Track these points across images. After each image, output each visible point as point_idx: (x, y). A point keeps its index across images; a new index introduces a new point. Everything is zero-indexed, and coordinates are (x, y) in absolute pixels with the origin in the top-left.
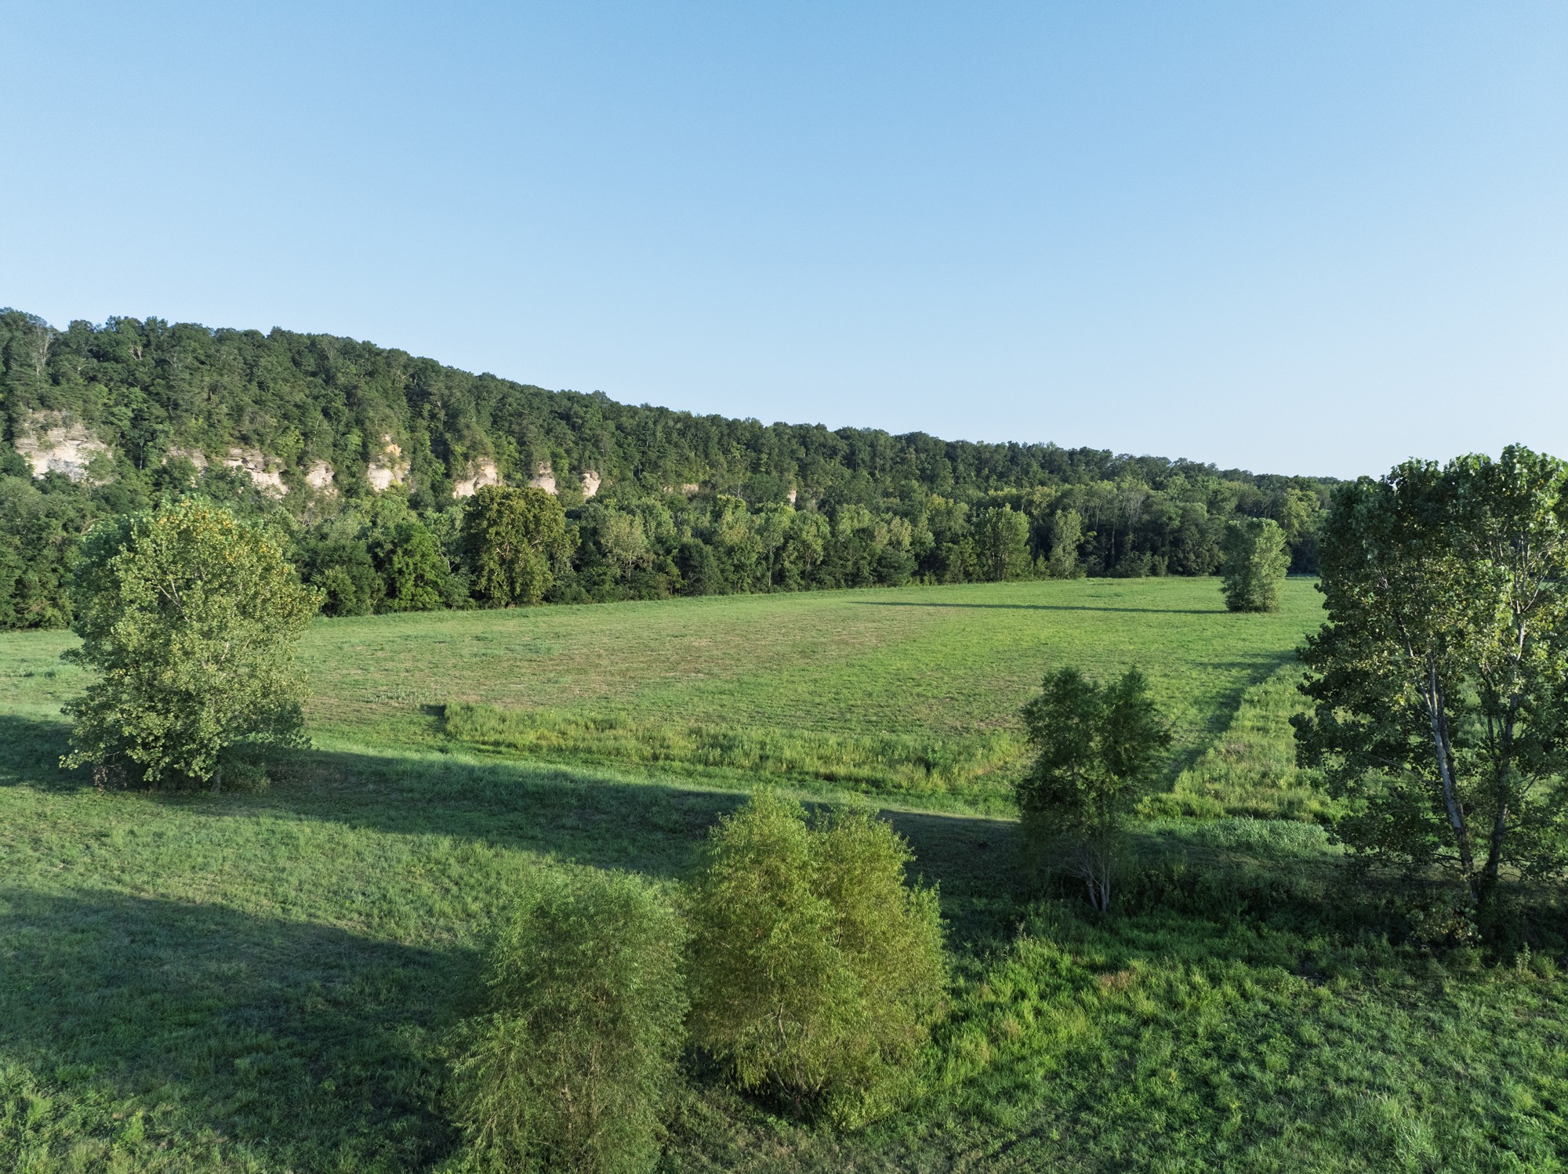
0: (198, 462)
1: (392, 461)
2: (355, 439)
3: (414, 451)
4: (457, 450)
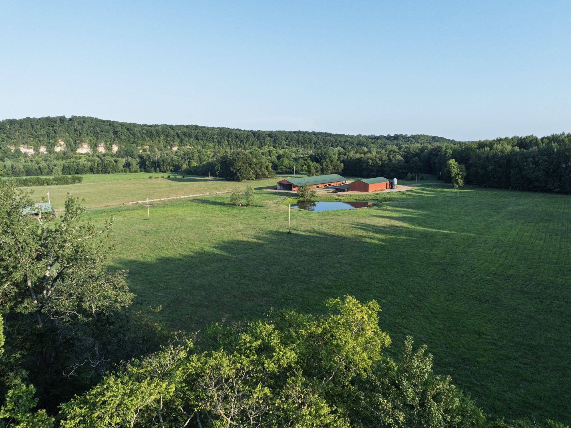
1: (61, 145)
2: (51, 141)
3: (67, 143)
4: (77, 142)
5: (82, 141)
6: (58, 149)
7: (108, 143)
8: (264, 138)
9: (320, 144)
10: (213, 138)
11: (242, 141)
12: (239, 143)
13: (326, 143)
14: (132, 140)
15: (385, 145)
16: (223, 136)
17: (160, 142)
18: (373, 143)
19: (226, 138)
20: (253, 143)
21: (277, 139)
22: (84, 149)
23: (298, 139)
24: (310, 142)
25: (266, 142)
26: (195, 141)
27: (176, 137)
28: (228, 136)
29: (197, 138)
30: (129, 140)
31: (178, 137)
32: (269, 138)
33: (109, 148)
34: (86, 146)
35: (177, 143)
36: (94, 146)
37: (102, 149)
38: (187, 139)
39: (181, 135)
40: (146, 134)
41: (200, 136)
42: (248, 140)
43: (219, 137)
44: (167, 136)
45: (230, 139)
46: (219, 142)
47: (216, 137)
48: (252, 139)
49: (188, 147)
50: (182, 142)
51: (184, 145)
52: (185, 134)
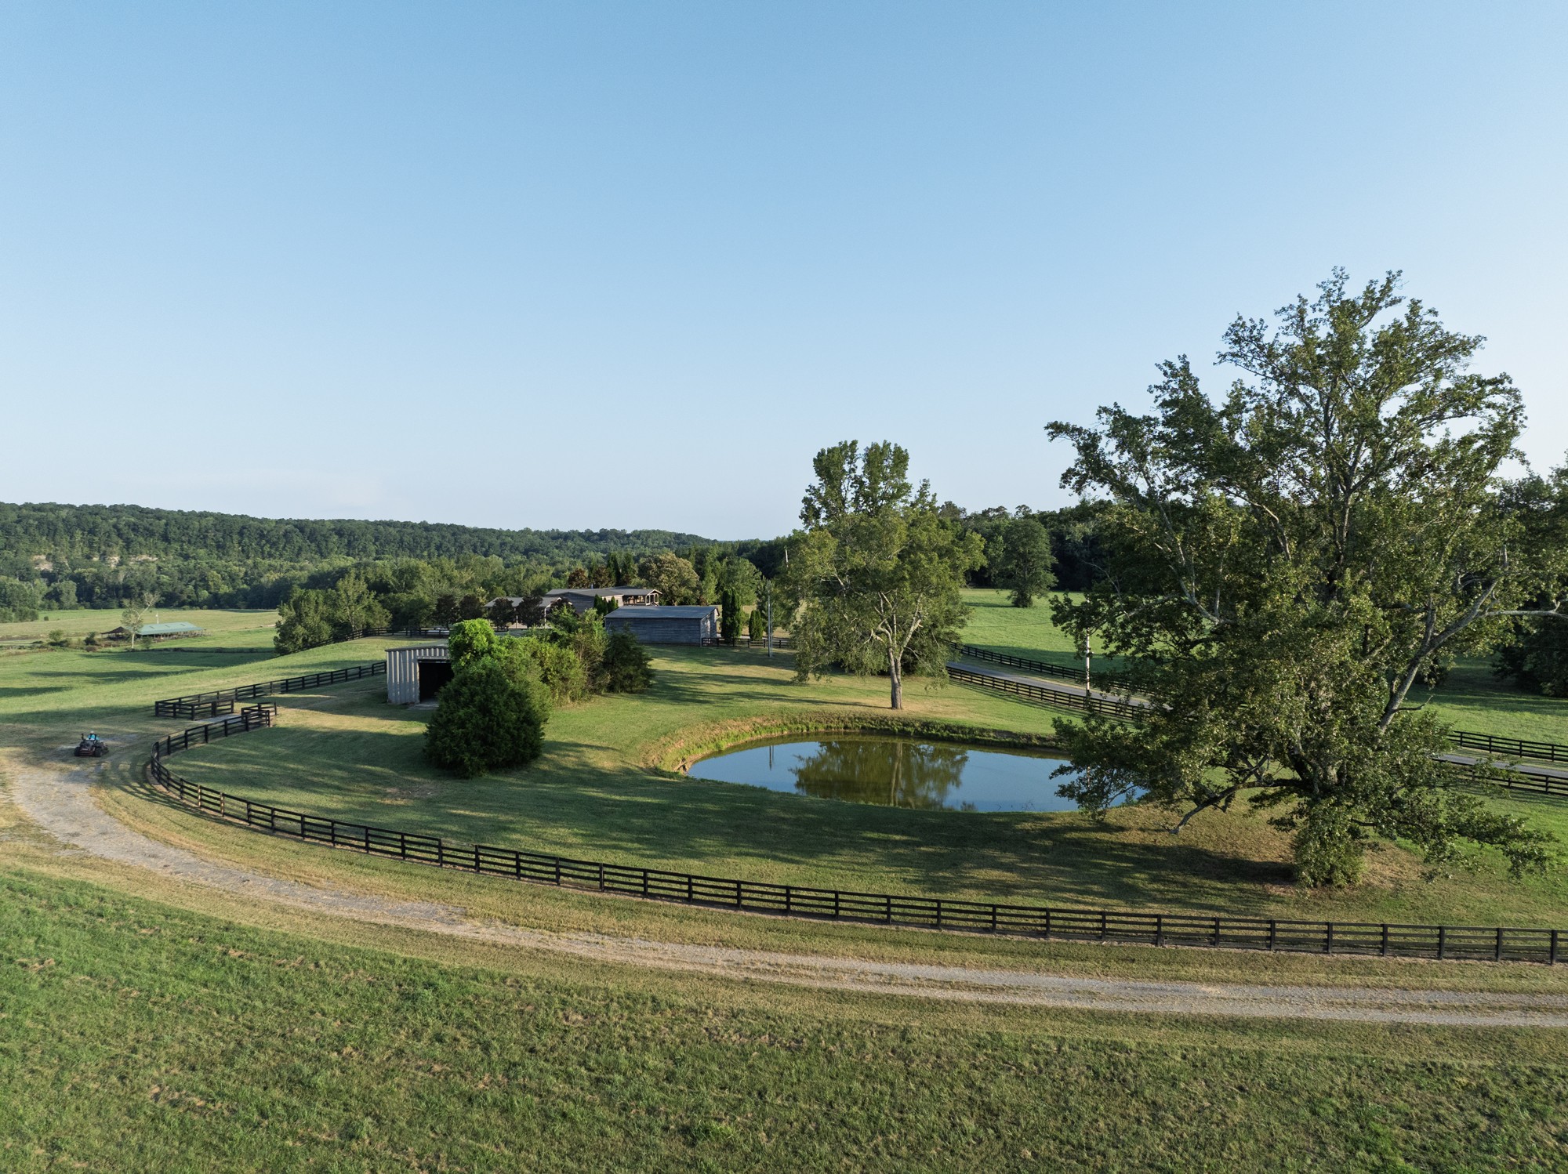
8: (326, 538)
10: (205, 537)
11: (273, 544)
12: (267, 549)
13: (462, 547)
16: (227, 534)
17: (72, 546)
18: (557, 548)
20: (300, 549)
21: (355, 539)
23: (402, 541)
24: (428, 545)
25: (331, 545)
26: (162, 545)
27: (114, 535)
28: (241, 534)
29: (165, 538)
31: (120, 535)
32: (335, 538)
35: (116, 549)
38: (141, 539)
39: (125, 530)
40: (38, 527)
41: (173, 532)
42: (288, 542)
43: (220, 535)
44: (92, 532)
45: (246, 540)
46: (220, 546)
47: (211, 534)
48: (298, 539)
49: (145, 557)
50: (128, 544)
51: (136, 554)
52: (135, 528)
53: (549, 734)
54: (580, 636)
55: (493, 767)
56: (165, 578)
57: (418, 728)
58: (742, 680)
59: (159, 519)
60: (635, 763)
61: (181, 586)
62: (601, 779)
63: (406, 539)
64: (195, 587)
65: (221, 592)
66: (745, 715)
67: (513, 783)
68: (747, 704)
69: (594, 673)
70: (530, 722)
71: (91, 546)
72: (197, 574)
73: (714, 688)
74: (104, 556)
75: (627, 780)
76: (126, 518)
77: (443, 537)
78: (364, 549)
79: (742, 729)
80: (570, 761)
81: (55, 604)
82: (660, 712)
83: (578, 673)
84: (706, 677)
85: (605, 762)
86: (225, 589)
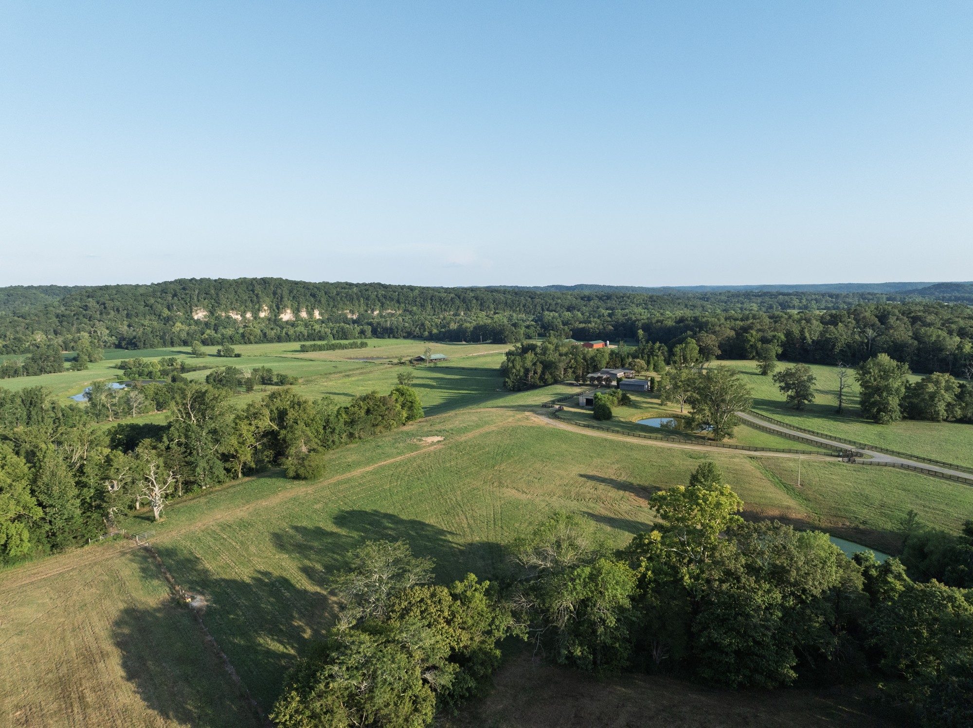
0: (223, 314)
1: (265, 310)
2: (257, 307)
3: (270, 308)
4: (281, 307)
5: (285, 306)
6: (262, 315)
7: (309, 308)
8: (470, 301)
9: (529, 307)
10: (416, 301)
11: (447, 305)
12: (443, 307)
13: (536, 306)
14: (332, 304)
15: (598, 308)
16: (425, 300)
17: (360, 306)
18: (585, 306)
19: (429, 301)
20: (459, 307)
21: (484, 302)
22: (287, 316)
23: (506, 303)
24: (519, 305)
25: (473, 305)
26: (397, 305)
27: (377, 301)
28: (431, 299)
29: (398, 302)
30: (328, 304)
31: (379, 301)
32: (475, 301)
33: (310, 314)
34: (289, 311)
35: (378, 307)
36: (297, 311)
37: (304, 314)
38: (388, 302)
39: (381, 298)
40: (346, 297)
41: (402, 299)
42: (453, 303)
43: (422, 300)
44: (367, 299)
45: (434, 302)
46: (422, 306)
47: (418, 300)
48: (457, 302)
49: (389, 311)
50: (383, 305)
51: (386, 309)
52: (385, 297)
53: (613, 415)
54: (616, 395)
55: (605, 419)
56: (407, 325)
57: (592, 412)
58: (652, 403)
59: (395, 292)
60: (627, 420)
61: (413, 328)
62: (622, 422)
63: (509, 301)
64: (420, 329)
65: (433, 332)
66: (649, 412)
67: (608, 422)
68: (650, 409)
69: (619, 402)
70: (610, 413)
71: (367, 306)
72: (420, 322)
73: (645, 405)
74: (373, 311)
75: (626, 423)
76: (382, 292)
77: (526, 300)
78: (488, 307)
79: (649, 415)
80: (617, 419)
81: (363, 336)
82: (632, 410)
83: (616, 402)
84: (644, 402)
85: (622, 420)
86: (435, 331)
